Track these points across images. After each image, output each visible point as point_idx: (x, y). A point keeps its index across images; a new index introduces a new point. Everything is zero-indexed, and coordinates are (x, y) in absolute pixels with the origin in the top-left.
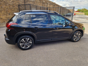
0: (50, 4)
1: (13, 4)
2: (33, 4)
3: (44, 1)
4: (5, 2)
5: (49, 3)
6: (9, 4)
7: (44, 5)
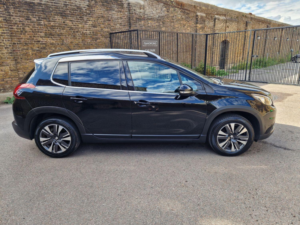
0: (226, 21)
1: (95, 33)
2: (159, 26)
3: (199, 14)
4: (71, 28)
5: (222, 18)
6: (83, 34)
7: (199, 26)
